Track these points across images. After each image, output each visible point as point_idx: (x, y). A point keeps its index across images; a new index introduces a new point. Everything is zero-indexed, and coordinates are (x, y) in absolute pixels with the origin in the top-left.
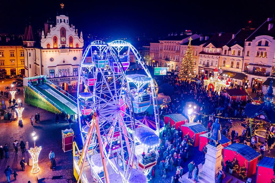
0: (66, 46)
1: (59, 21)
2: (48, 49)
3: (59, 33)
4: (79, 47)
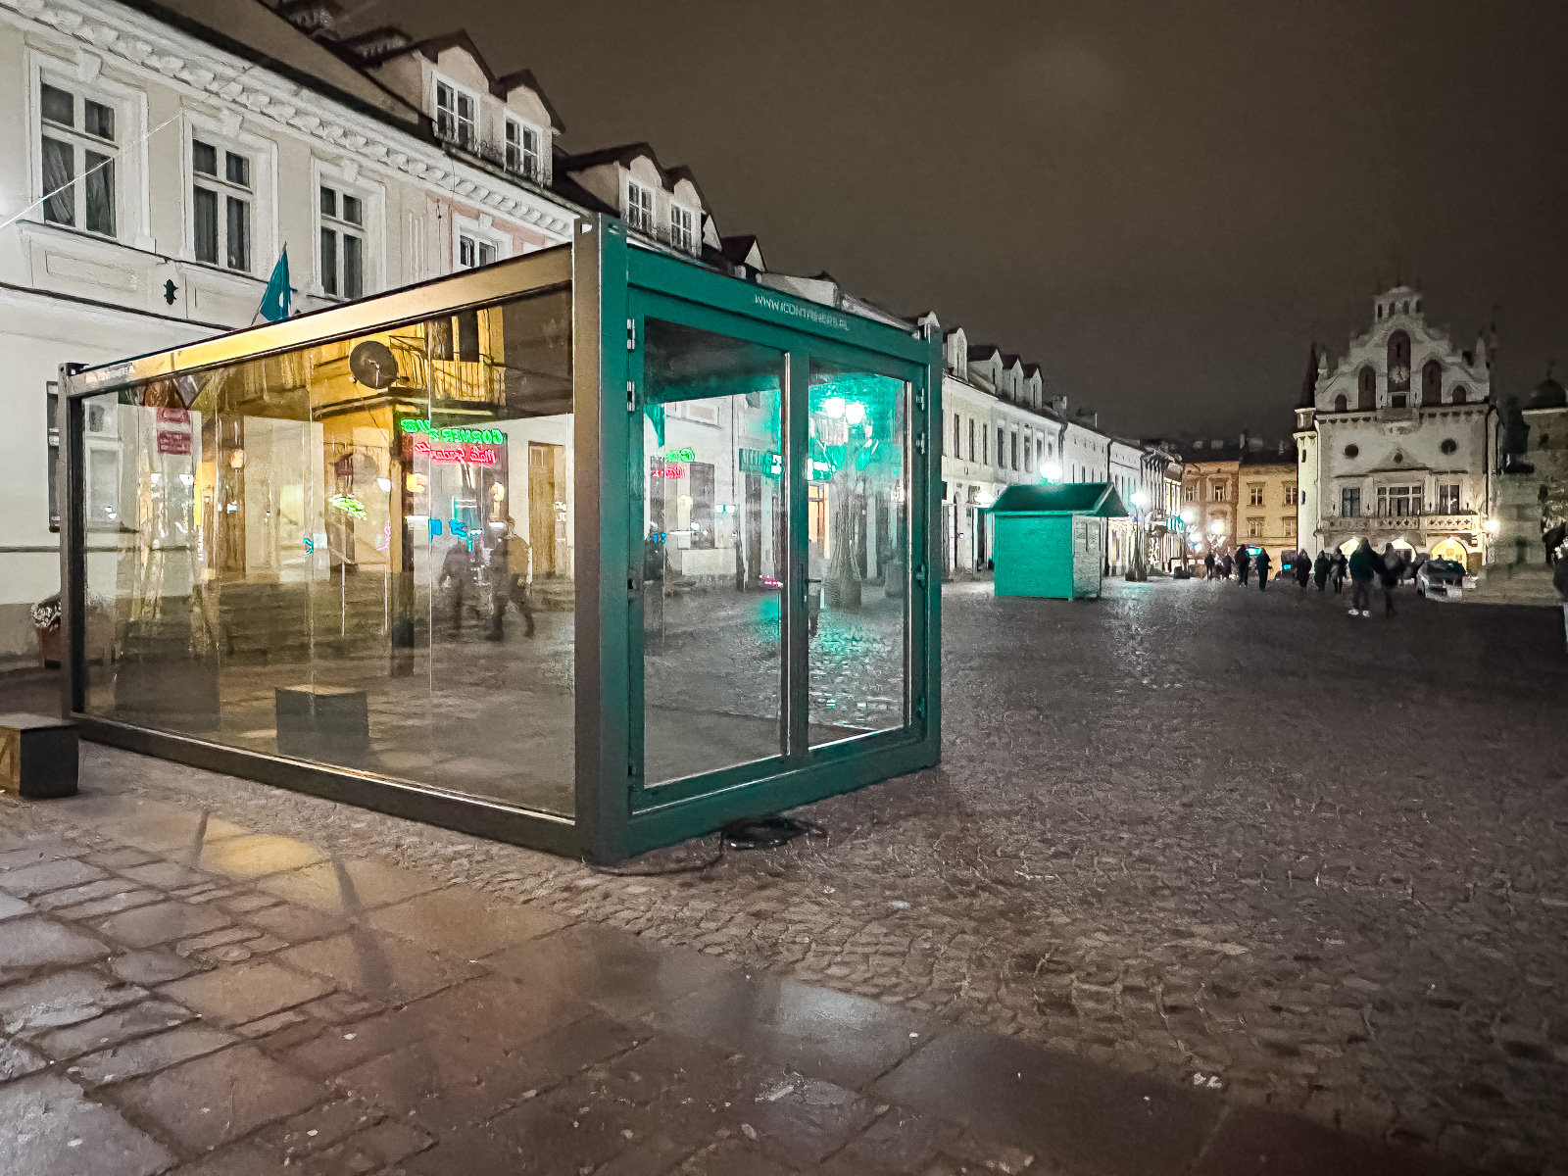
1: (1386, 312)
2: (1337, 411)
3: (1384, 352)
4: (1469, 399)
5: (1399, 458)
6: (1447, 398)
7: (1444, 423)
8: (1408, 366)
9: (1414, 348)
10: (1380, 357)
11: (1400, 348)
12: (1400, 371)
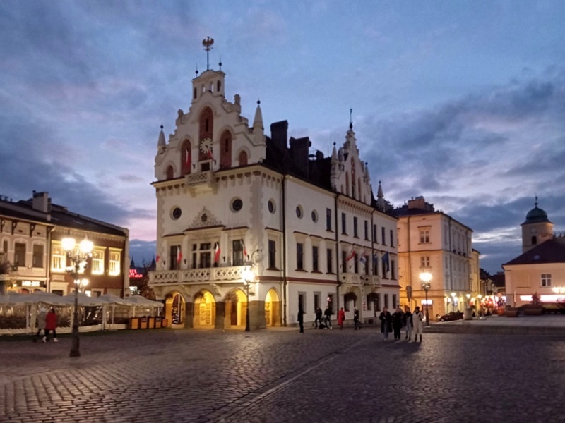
0: (212, 165)
1: (199, 93)
2: (168, 180)
4: (249, 162)
5: (204, 218)
6: (235, 163)
7: (234, 184)
8: (211, 138)
9: (216, 121)
10: (195, 133)
11: (207, 123)
12: (207, 142)
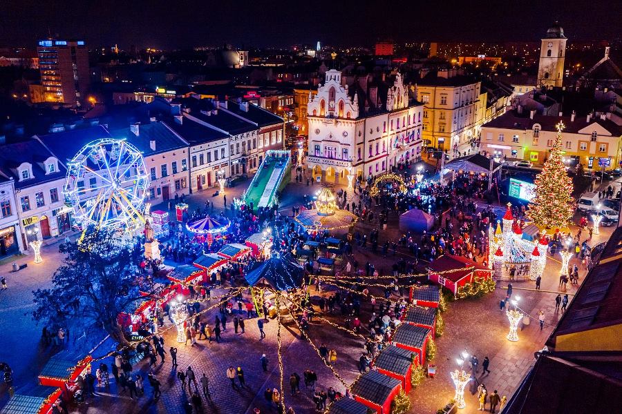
0: (335, 115)
1: (329, 79)
2: (314, 116)
3: (328, 94)
5: (331, 137)
6: (345, 117)
7: (344, 126)
8: (334, 101)
9: (337, 94)
10: (326, 97)
11: (332, 93)
12: (332, 102)
